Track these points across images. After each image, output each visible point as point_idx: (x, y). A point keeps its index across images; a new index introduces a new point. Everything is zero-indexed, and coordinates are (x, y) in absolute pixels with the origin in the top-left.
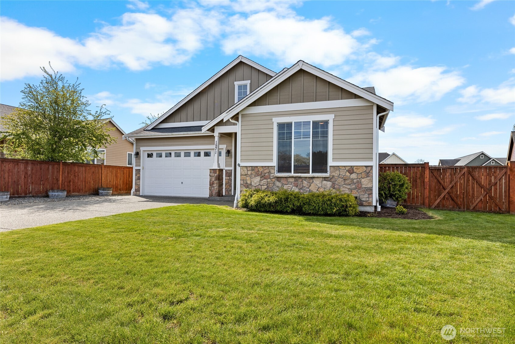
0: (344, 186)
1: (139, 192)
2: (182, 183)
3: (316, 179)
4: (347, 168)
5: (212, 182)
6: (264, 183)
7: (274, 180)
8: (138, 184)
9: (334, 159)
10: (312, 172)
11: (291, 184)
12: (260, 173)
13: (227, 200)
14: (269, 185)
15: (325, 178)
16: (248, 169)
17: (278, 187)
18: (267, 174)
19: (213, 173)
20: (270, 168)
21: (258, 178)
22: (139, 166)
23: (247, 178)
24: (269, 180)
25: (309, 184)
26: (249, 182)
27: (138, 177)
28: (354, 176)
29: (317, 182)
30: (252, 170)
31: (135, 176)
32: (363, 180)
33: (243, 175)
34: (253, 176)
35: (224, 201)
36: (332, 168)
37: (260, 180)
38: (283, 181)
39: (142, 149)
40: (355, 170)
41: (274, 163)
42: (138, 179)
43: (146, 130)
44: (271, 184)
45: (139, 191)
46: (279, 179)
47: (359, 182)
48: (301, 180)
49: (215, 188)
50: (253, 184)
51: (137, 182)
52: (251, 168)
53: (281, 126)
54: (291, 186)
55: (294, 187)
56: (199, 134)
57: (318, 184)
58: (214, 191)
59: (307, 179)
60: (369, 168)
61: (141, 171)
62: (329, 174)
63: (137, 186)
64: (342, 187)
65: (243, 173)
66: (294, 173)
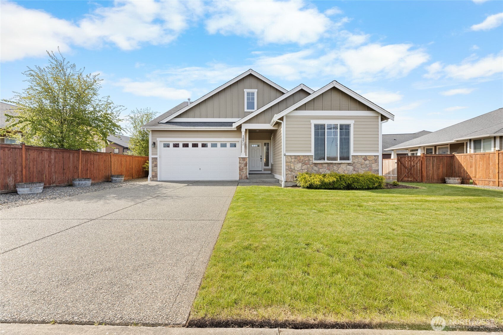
0: (361, 169)
1: (156, 178)
2: (200, 169)
3: (342, 164)
4: (363, 157)
5: (241, 168)
6: (305, 168)
7: (312, 165)
8: (155, 170)
9: (354, 151)
10: (340, 160)
11: (325, 168)
12: (301, 161)
13: (256, 181)
14: (309, 169)
15: (348, 163)
16: (292, 158)
17: (315, 170)
18: (307, 161)
19: (243, 160)
20: (310, 156)
21: (300, 165)
22: (157, 154)
23: (291, 164)
24: (308, 166)
25: (338, 168)
26: (292, 167)
27: (155, 164)
28: (367, 162)
29: (343, 166)
30: (295, 158)
31: (152, 164)
32: (373, 165)
33: (288, 162)
34: (296, 163)
35: (253, 183)
36: (353, 157)
37: (302, 166)
38: (319, 166)
39: (159, 140)
40: (368, 158)
41: (312, 153)
42: (155, 167)
43: (161, 123)
44: (310, 169)
45: (157, 177)
46: (316, 165)
47: (371, 166)
48: (332, 165)
49: (244, 172)
50: (296, 168)
51: (154, 169)
52: (294, 157)
53: (316, 126)
54: (325, 169)
55: (327, 170)
57: (344, 168)
58: (243, 175)
59: (336, 164)
60: (377, 157)
61: (158, 159)
62: (351, 161)
63: (154, 172)
64: (360, 170)
65: (288, 161)
66: (327, 160)
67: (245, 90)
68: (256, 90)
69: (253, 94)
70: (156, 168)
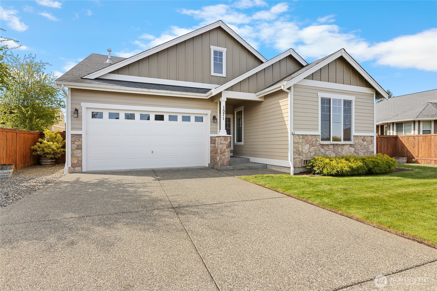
0: (361, 150)
1: (80, 168)
2: (152, 152)
3: (346, 145)
4: (362, 137)
5: (223, 150)
6: (313, 150)
7: (319, 147)
8: (78, 155)
9: (356, 130)
10: (344, 140)
11: (331, 150)
12: (309, 141)
13: (241, 168)
14: (316, 152)
15: (351, 145)
16: (300, 138)
17: (322, 153)
18: (314, 142)
19: (224, 140)
20: (317, 136)
21: (308, 146)
22: (81, 129)
23: (299, 146)
24: (316, 147)
25: (342, 150)
26: (300, 150)
27: (78, 145)
28: (365, 143)
29: (346, 148)
30: (303, 138)
31: (72, 144)
32: (370, 146)
33: (296, 143)
34: (304, 144)
35: (237, 170)
36: (354, 137)
37: (309, 148)
38: (326, 148)
39: (84, 105)
40: (366, 139)
41: (319, 133)
42: (77, 149)
43: (86, 79)
44: (317, 151)
45: (81, 166)
46: (323, 146)
47: (368, 148)
48: (337, 147)
49: (227, 156)
50: (304, 151)
51: (76, 154)
52: (302, 136)
53: (323, 100)
54: (331, 152)
55: (332, 153)
56: (186, 95)
57: (347, 150)
58: (225, 160)
59: (341, 145)
60: (372, 137)
61: (84, 137)
62: (353, 142)
63: (76, 158)
64: (359, 152)
65: (296, 141)
66: (333, 141)
67: (212, 47)
68: (225, 49)
69: (221, 53)
70: (79, 151)
